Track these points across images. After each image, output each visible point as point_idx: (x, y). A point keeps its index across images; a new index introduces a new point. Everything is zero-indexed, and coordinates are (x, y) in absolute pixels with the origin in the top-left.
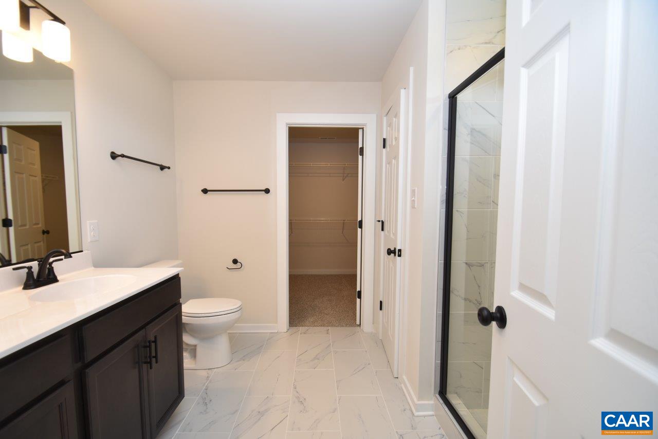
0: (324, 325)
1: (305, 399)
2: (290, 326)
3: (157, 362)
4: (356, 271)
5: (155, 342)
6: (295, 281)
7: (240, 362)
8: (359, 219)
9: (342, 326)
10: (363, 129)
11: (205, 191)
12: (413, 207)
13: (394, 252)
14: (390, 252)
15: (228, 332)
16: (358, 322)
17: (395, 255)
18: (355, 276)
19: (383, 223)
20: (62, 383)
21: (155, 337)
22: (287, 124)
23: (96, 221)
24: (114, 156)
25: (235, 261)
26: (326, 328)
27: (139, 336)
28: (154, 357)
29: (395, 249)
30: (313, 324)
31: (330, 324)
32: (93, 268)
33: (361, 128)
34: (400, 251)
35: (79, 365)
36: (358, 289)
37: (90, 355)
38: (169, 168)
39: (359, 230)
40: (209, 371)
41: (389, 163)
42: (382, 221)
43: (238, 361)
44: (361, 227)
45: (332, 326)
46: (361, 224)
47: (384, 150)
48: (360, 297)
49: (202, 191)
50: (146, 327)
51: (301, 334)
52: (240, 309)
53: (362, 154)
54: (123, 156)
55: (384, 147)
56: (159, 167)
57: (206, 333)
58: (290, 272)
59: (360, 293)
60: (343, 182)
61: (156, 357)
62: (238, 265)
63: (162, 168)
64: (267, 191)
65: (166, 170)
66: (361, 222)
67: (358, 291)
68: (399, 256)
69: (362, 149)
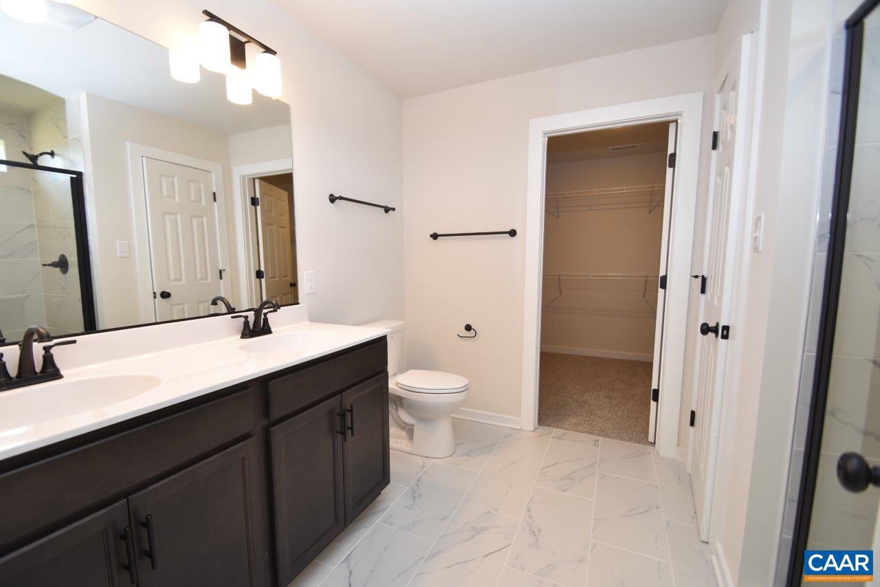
0: (592, 433)
1: (540, 530)
2: (539, 424)
3: (352, 435)
4: (652, 358)
5: (351, 411)
6: (549, 362)
7: (464, 457)
8: (662, 273)
9: (623, 440)
10: (676, 121)
11: (435, 236)
12: (755, 249)
13: (715, 330)
14: (705, 329)
15: (453, 416)
16: (651, 439)
17: (717, 336)
18: (650, 365)
19: (704, 280)
20: (247, 436)
21: (351, 407)
22: (545, 134)
23: (313, 272)
24: (333, 199)
25: (468, 328)
26: (595, 437)
27: (333, 402)
28: (349, 428)
29: (718, 324)
30: (575, 428)
31: (603, 433)
32: (308, 322)
33: (673, 121)
34: (726, 328)
35: (265, 422)
36: (654, 386)
37: (276, 414)
38: (394, 209)
39: (661, 291)
40: (426, 460)
41: (720, 174)
42: (703, 277)
43: (462, 455)
44: (664, 286)
45: (606, 436)
46: (664, 282)
47: (714, 152)
48: (656, 398)
49: (431, 236)
50: (343, 394)
51: (553, 437)
52: (466, 389)
53: (672, 165)
54: (341, 198)
55: (715, 147)
56: (383, 209)
57: (424, 413)
58: (541, 347)
59: (656, 392)
60: (649, 216)
61: (351, 428)
62: (472, 333)
63: (387, 210)
64: (513, 233)
65: (391, 212)
66: (664, 279)
67: (654, 390)
68: (725, 337)
69: (673, 156)
